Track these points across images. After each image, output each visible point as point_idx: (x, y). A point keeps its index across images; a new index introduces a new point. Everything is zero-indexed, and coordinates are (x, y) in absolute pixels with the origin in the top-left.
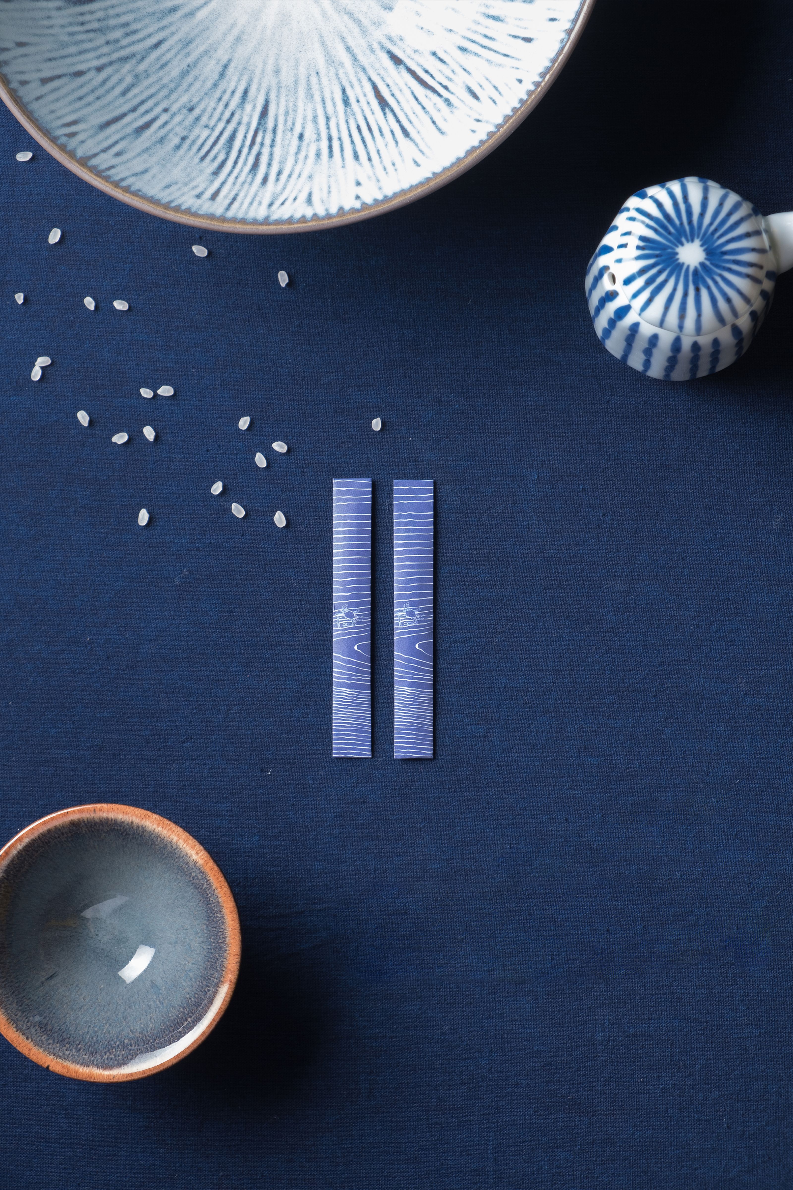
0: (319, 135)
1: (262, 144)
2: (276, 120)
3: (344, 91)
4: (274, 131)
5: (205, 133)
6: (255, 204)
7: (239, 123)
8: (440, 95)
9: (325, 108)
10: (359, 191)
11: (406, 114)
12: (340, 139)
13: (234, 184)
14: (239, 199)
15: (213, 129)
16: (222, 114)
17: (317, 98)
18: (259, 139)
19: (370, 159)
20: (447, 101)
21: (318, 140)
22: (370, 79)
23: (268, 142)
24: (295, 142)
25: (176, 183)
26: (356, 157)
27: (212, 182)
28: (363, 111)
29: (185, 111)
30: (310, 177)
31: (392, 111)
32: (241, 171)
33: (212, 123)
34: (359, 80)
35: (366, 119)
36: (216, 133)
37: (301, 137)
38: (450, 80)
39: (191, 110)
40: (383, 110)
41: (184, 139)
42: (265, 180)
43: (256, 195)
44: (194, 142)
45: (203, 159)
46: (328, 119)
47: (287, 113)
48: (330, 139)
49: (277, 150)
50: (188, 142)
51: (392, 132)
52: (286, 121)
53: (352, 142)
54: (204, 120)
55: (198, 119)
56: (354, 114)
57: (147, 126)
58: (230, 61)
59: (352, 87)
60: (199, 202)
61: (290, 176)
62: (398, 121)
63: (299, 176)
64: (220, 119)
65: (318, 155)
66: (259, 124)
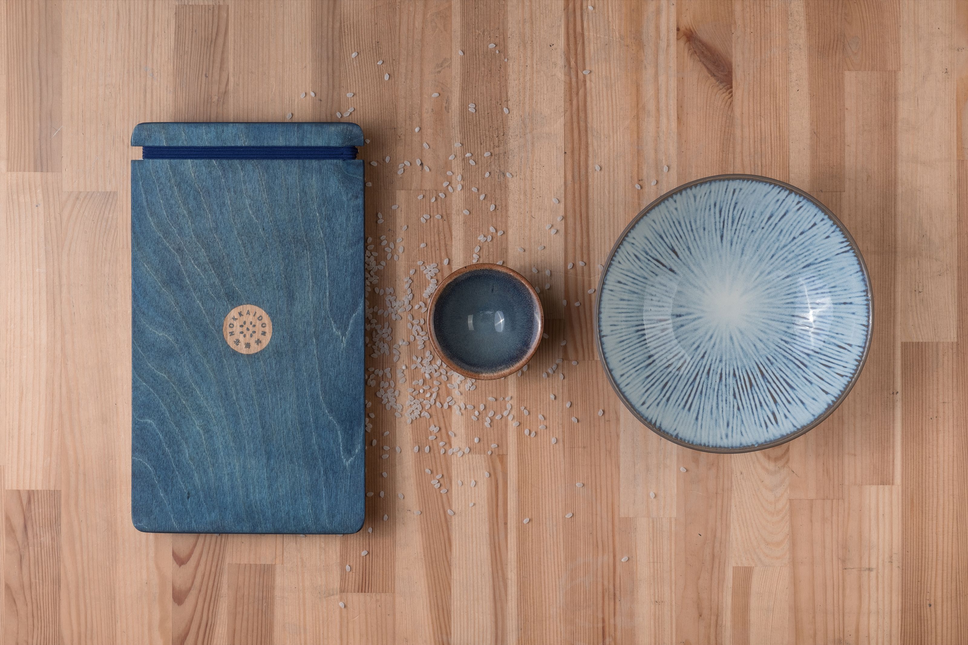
0: (697, 231)
1: (720, 222)
2: (716, 235)
3: (691, 253)
4: (716, 230)
5: (744, 222)
6: (717, 191)
7: (731, 230)
8: (650, 256)
9: (697, 244)
10: (675, 205)
11: (663, 246)
12: (688, 231)
13: (727, 200)
14: (724, 192)
15: (742, 224)
16: (739, 232)
17: (701, 248)
18: (722, 224)
19: (674, 222)
20: (647, 254)
21: (697, 229)
22: (681, 260)
23: (718, 224)
24: (706, 226)
25: (751, 194)
26: (679, 223)
27: (737, 199)
28: (681, 245)
29: (755, 230)
30: (697, 210)
31: (669, 247)
32: (726, 207)
33: (743, 227)
34: (685, 259)
35: (679, 242)
36: (740, 223)
37: (704, 229)
38: (647, 264)
39: (753, 231)
40: (673, 247)
41: (753, 217)
42: (715, 205)
43: (717, 196)
44: (748, 217)
45: (743, 209)
46: (695, 240)
47: (712, 239)
48: (692, 230)
49: (713, 220)
50: (751, 216)
51: (667, 237)
52: (712, 235)
53: (682, 230)
54: (746, 228)
55: (749, 228)
56: (684, 243)
57: (769, 218)
58: (741, 257)
59: (688, 256)
60: (740, 187)
61: (705, 209)
62: (665, 242)
63: (701, 210)
64: (740, 230)
65: (695, 222)
66: (723, 231)
